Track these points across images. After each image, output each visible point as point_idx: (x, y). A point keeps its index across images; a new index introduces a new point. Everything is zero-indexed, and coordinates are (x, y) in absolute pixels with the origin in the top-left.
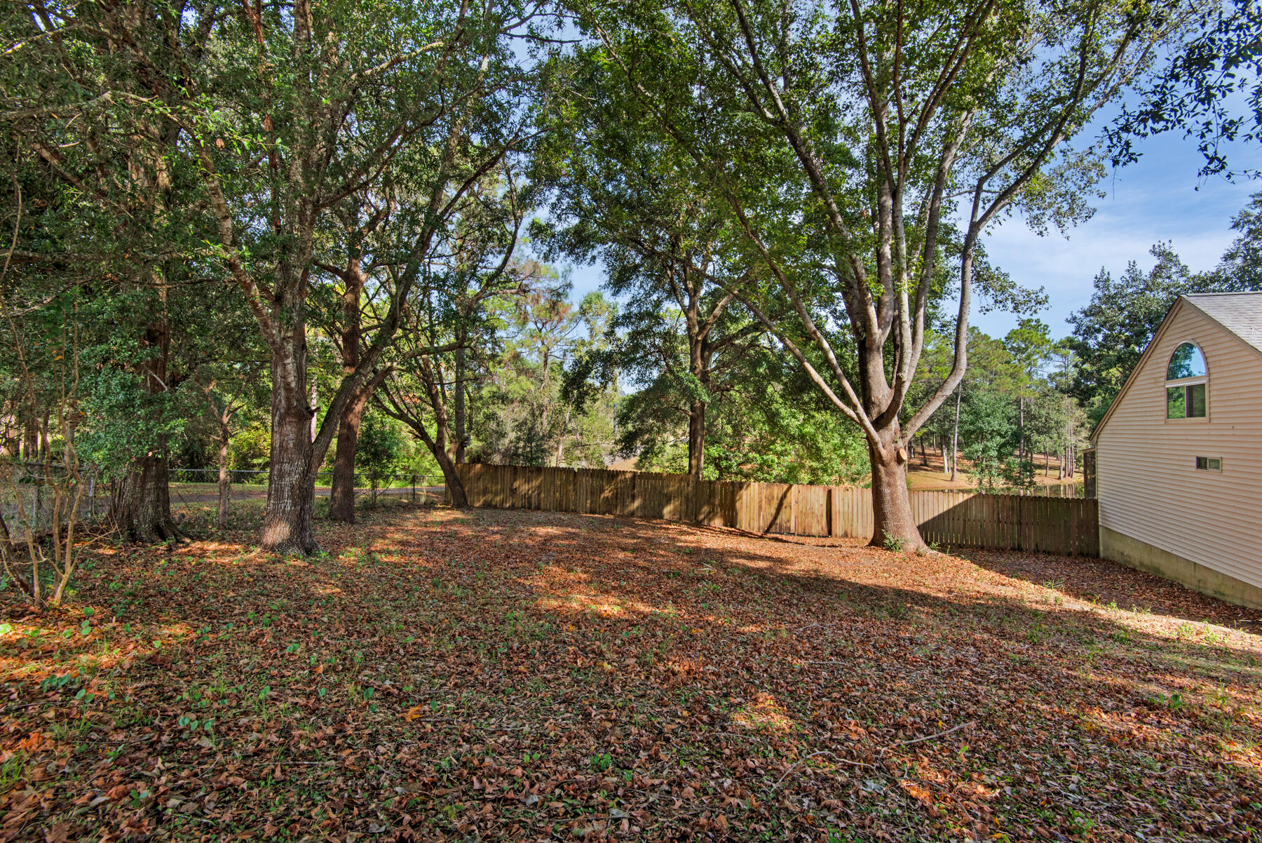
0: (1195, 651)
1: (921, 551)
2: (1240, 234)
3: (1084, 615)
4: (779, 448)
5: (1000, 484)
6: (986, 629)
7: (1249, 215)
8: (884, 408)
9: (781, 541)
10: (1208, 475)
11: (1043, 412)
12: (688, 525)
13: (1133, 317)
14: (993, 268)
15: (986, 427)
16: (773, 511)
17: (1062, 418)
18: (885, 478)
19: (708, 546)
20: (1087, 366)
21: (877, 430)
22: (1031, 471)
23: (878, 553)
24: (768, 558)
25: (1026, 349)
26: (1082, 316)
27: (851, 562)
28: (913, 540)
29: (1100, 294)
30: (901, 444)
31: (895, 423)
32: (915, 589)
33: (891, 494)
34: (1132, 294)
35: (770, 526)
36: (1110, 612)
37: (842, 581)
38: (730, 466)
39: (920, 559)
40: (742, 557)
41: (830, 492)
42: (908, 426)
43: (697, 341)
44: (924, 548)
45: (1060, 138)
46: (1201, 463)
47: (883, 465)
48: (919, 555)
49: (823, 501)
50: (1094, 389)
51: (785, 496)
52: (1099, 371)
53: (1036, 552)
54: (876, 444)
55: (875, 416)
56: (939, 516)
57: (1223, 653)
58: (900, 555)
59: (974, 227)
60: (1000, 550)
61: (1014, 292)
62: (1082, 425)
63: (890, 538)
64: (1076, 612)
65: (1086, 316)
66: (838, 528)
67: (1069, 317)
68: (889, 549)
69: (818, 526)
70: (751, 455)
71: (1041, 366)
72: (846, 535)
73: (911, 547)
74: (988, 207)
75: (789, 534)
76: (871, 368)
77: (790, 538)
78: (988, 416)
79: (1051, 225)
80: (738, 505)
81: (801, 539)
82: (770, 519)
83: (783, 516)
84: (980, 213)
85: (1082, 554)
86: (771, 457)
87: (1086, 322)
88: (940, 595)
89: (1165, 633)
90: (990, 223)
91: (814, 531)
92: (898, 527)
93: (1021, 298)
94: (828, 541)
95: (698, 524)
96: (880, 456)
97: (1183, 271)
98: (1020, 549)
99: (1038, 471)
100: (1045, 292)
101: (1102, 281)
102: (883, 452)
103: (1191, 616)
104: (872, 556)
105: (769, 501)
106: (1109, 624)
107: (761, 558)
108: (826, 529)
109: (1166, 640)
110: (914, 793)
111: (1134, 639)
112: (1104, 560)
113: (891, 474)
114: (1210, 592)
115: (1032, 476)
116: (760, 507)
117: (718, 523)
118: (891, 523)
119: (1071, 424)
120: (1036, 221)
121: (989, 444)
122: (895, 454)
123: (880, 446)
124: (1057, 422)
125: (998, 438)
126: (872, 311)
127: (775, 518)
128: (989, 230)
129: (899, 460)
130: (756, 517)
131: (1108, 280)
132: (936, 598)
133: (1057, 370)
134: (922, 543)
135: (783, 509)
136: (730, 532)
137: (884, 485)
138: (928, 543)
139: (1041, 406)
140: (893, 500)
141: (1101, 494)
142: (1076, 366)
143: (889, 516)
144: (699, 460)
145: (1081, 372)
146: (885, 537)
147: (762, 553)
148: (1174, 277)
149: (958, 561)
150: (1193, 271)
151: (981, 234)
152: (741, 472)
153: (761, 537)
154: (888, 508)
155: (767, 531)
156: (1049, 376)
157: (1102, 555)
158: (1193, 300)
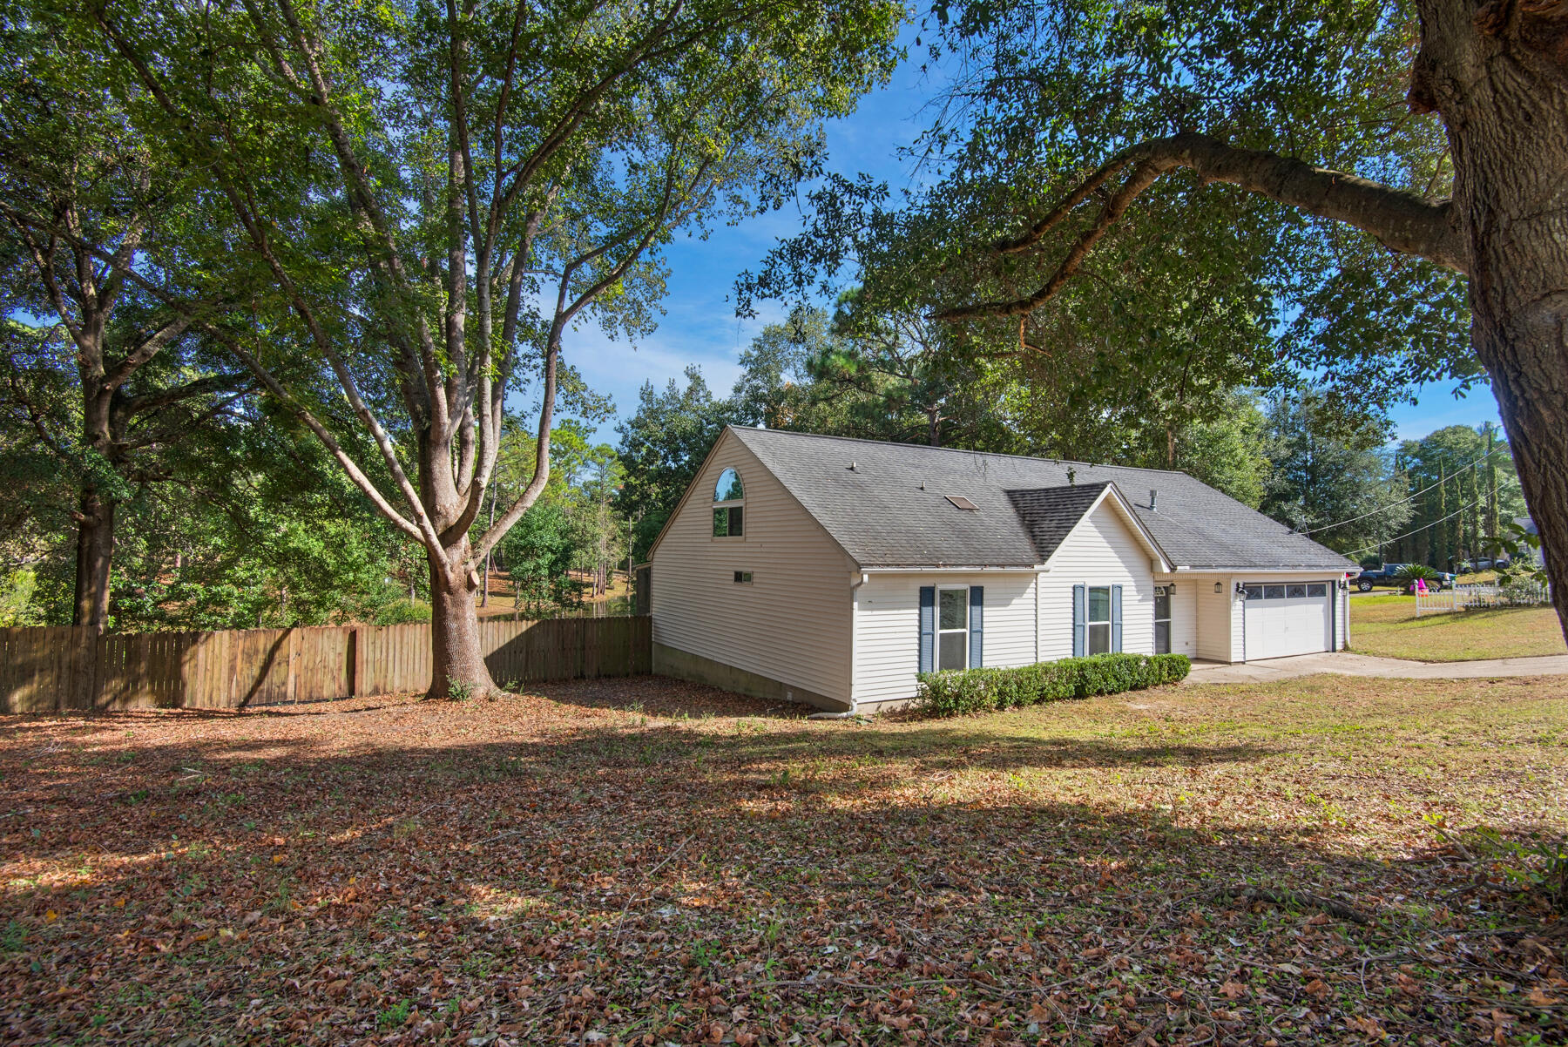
0: (756, 741)
1: (493, 694)
2: (744, 370)
3: (667, 730)
4: (242, 574)
5: (548, 604)
6: (604, 764)
7: (750, 356)
8: (453, 520)
9: (279, 714)
10: (742, 588)
11: (580, 524)
12: (87, 717)
13: (670, 434)
14: (568, 367)
15: (537, 542)
16: (256, 671)
17: (597, 530)
18: (451, 610)
19: (157, 742)
20: (632, 480)
21: (444, 548)
22: (580, 591)
23: (441, 706)
24: (283, 742)
25: (566, 453)
26: (629, 426)
27: (409, 724)
28: (481, 680)
29: (644, 406)
30: (472, 565)
31: (465, 541)
32: (505, 739)
33: (459, 629)
34: (671, 411)
35: (251, 694)
36: (686, 723)
37: (413, 750)
38: (141, 607)
39: (495, 705)
40: (235, 748)
41: (353, 636)
42: (482, 543)
43: (103, 392)
44: (495, 691)
45: (646, 251)
46: (739, 577)
47: (450, 593)
48: (491, 700)
49: (342, 646)
50: (637, 503)
51: (277, 646)
52: (642, 485)
53: (598, 677)
54: (443, 566)
55: (440, 530)
56: (501, 650)
57: (771, 739)
58: (468, 704)
59: (561, 317)
60: (564, 681)
61: (586, 395)
62: (614, 539)
63: (456, 685)
64: (661, 730)
65: (633, 427)
66: (365, 682)
67: (618, 426)
68: (454, 699)
69: (332, 684)
70: (185, 586)
71: (579, 473)
72: (376, 691)
73: (480, 692)
74: (576, 298)
75: (285, 703)
76: (436, 468)
77: (292, 709)
78: (540, 528)
79: (621, 330)
80: (187, 669)
81: (312, 708)
82: (250, 683)
83: (274, 676)
84: (567, 304)
85: (637, 673)
86: (227, 587)
87: (632, 433)
88: (536, 740)
89: (729, 732)
90: (575, 317)
91: (326, 694)
92: (465, 669)
93: (591, 403)
94: (355, 703)
95: (102, 712)
96: (447, 581)
97: (708, 396)
98: (583, 677)
99: (586, 590)
100: (614, 400)
101: (647, 394)
102: (451, 576)
103: (739, 714)
104: (435, 712)
105: (249, 657)
106: (690, 734)
107: (270, 743)
108: (345, 688)
109: (732, 737)
110: (697, 904)
111: (713, 742)
112: (656, 675)
113: (459, 604)
114: (741, 690)
115: (580, 595)
116: (232, 669)
117: (144, 704)
118: (457, 666)
119: (605, 537)
120: (608, 324)
121: (541, 562)
122: (464, 577)
123: (448, 568)
124: (593, 536)
125: (549, 555)
126: (441, 393)
127: (259, 681)
128: (576, 325)
129: (470, 586)
130: (223, 685)
131: (651, 393)
132: (534, 745)
133: (593, 479)
134: (493, 685)
135: (274, 667)
136: (178, 716)
137: (450, 618)
138: (501, 685)
139: (579, 518)
140: (461, 636)
141: (656, 610)
142: (622, 478)
143: (455, 657)
144: (97, 598)
145: (627, 485)
146: (449, 685)
147: (267, 736)
148: (702, 400)
149: (534, 700)
150: (715, 399)
151: (567, 328)
152: (161, 617)
153: (236, 716)
154: (453, 647)
155: (242, 706)
156: (584, 485)
157: (654, 671)
158: (736, 431)
